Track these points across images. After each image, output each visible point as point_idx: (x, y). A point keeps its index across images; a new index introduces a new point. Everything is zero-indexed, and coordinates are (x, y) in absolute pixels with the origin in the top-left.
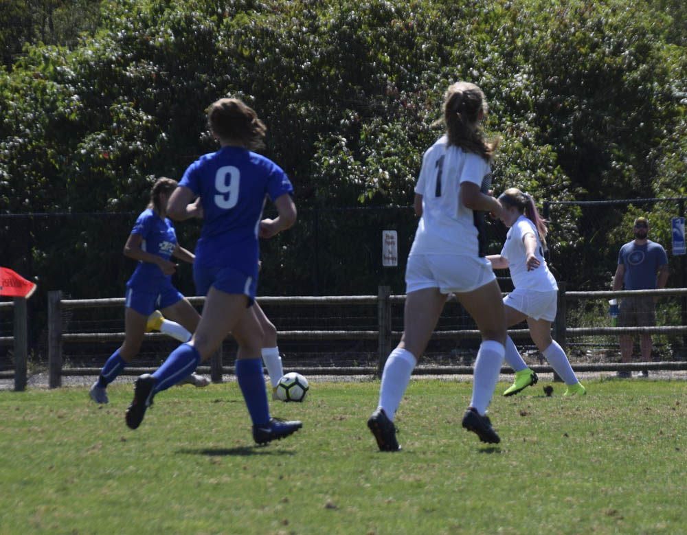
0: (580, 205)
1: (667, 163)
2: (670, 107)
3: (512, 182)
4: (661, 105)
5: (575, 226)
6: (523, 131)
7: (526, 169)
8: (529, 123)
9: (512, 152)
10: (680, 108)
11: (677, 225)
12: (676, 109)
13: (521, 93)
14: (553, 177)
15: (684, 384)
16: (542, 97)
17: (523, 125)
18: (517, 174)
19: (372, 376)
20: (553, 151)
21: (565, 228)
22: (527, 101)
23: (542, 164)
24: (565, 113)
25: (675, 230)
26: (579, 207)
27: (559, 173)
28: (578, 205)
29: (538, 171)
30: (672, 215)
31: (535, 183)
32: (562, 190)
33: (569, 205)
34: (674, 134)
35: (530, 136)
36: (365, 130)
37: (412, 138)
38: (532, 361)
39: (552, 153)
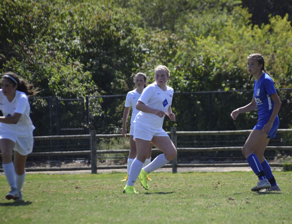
2: (140, 55)
5: (100, 106)
6: (77, 65)
8: (80, 62)
10: (145, 55)
13: (76, 48)
14: (90, 86)
17: (77, 62)
21: (96, 107)
22: (79, 51)
23: (86, 80)
26: (101, 98)
27: (93, 84)
28: (101, 97)
31: (83, 88)
32: (95, 91)
33: (98, 97)
34: (142, 66)
35: (80, 68)
38: (81, 165)
39: (90, 75)
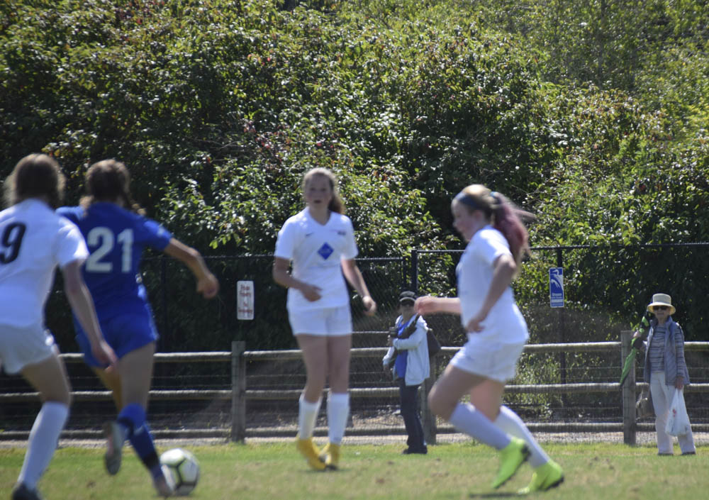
0: (451, 253)
1: (544, 210)
2: (547, 149)
3: (378, 230)
4: (538, 148)
5: (446, 277)
6: (389, 174)
7: (393, 215)
8: (396, 166)
9: (378, 197)
10: (558, 150)
11: (555, 275)
12: (554, 152)
13: (387, 134)
14: (422, 224)
15: (563, 447)
16: (410, 139)
17: (390, 167)
18: (384, 220)
19: (225, 439)
20: (422, 195)
21: (435, 279)
22: (394, 142)
23: (410, 211)
24: (434, 155)
25: (553, 281)
26: (450, 256)
27: (428, 219)
28: (448, 253)
29: (407, 217)
30: (550, 265)
31: (403, 230)
32: (432, 238)
33: (439, 253)
34: (552, 178)
35: (398, 180)
36: (218, 172)
37: (269, 181)
38: (399, 422)
39: (421, 198)
